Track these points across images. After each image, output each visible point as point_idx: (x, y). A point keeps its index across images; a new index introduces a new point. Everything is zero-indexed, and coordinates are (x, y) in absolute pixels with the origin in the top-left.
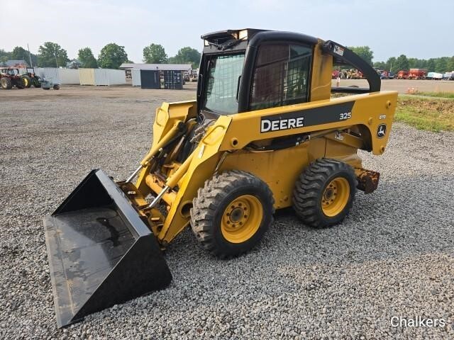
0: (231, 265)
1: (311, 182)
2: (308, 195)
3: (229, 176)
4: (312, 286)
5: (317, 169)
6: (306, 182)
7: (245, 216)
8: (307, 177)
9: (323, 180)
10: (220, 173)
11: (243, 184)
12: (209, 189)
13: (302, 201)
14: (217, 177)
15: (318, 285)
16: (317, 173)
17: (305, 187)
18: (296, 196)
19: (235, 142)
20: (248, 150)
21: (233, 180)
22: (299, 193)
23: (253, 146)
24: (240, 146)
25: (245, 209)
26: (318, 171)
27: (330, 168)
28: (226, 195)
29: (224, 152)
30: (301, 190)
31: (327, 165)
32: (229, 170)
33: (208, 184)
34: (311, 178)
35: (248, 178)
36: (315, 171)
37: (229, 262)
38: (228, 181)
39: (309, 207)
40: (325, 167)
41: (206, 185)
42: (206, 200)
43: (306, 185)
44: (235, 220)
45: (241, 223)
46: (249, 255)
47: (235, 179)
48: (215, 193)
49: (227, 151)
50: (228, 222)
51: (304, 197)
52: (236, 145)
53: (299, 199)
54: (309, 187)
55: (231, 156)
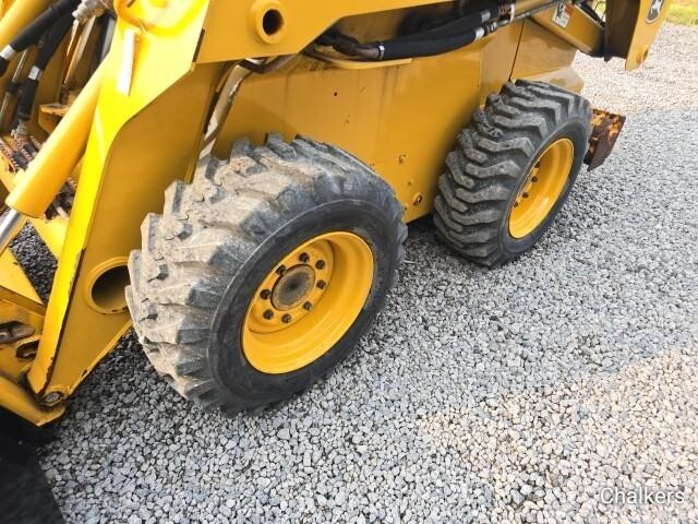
0: (284, 433)
1: (493, 155)
2: (484, 195)
3: (260, 166)
4: (526, 489)
5: (510, 116)
6: (481, 156)
7: (321, 285)
8: (484, 142)
9: (527, 151)
10: (222, 154)
11: (314, 200)
12: (179, 228)
13: (463, 208)
14: (210, 174)
15: (539, 481)
16: (515, 129)
17: (476, 170)
18: (447, 193)
19: (272, 21)
20: (320, 58)
21: (274, 191)
22: (455, 185)
23: (339, 41)
24: (293, 39)
25: (320, 265)
26: (517, 123)
27: (549, 113)
28: (250, 250)
29: (229, 65)
30: (463, 179)
31: (542, 103)
32: (257, 140)
33: (178, 201)
34: (497, 146)
35: (330, 174)
36: (507, 122)
37: (278, 421)
38: (254, 193)
39: (482, 226)
40: (535, 110)
41: (168, 207)
42: (173, 272)
43: (480, 164)
44: (290, 303)
45: (307, 306)
46: (332, 381)
47: (283, 182)
48: (205, 243)
49: (244, 63)
50: (268, 315)
51: (472, 198)
52: (278, 36)
53: (454, 203)
54: (488, 172)
55: (260, 84)
